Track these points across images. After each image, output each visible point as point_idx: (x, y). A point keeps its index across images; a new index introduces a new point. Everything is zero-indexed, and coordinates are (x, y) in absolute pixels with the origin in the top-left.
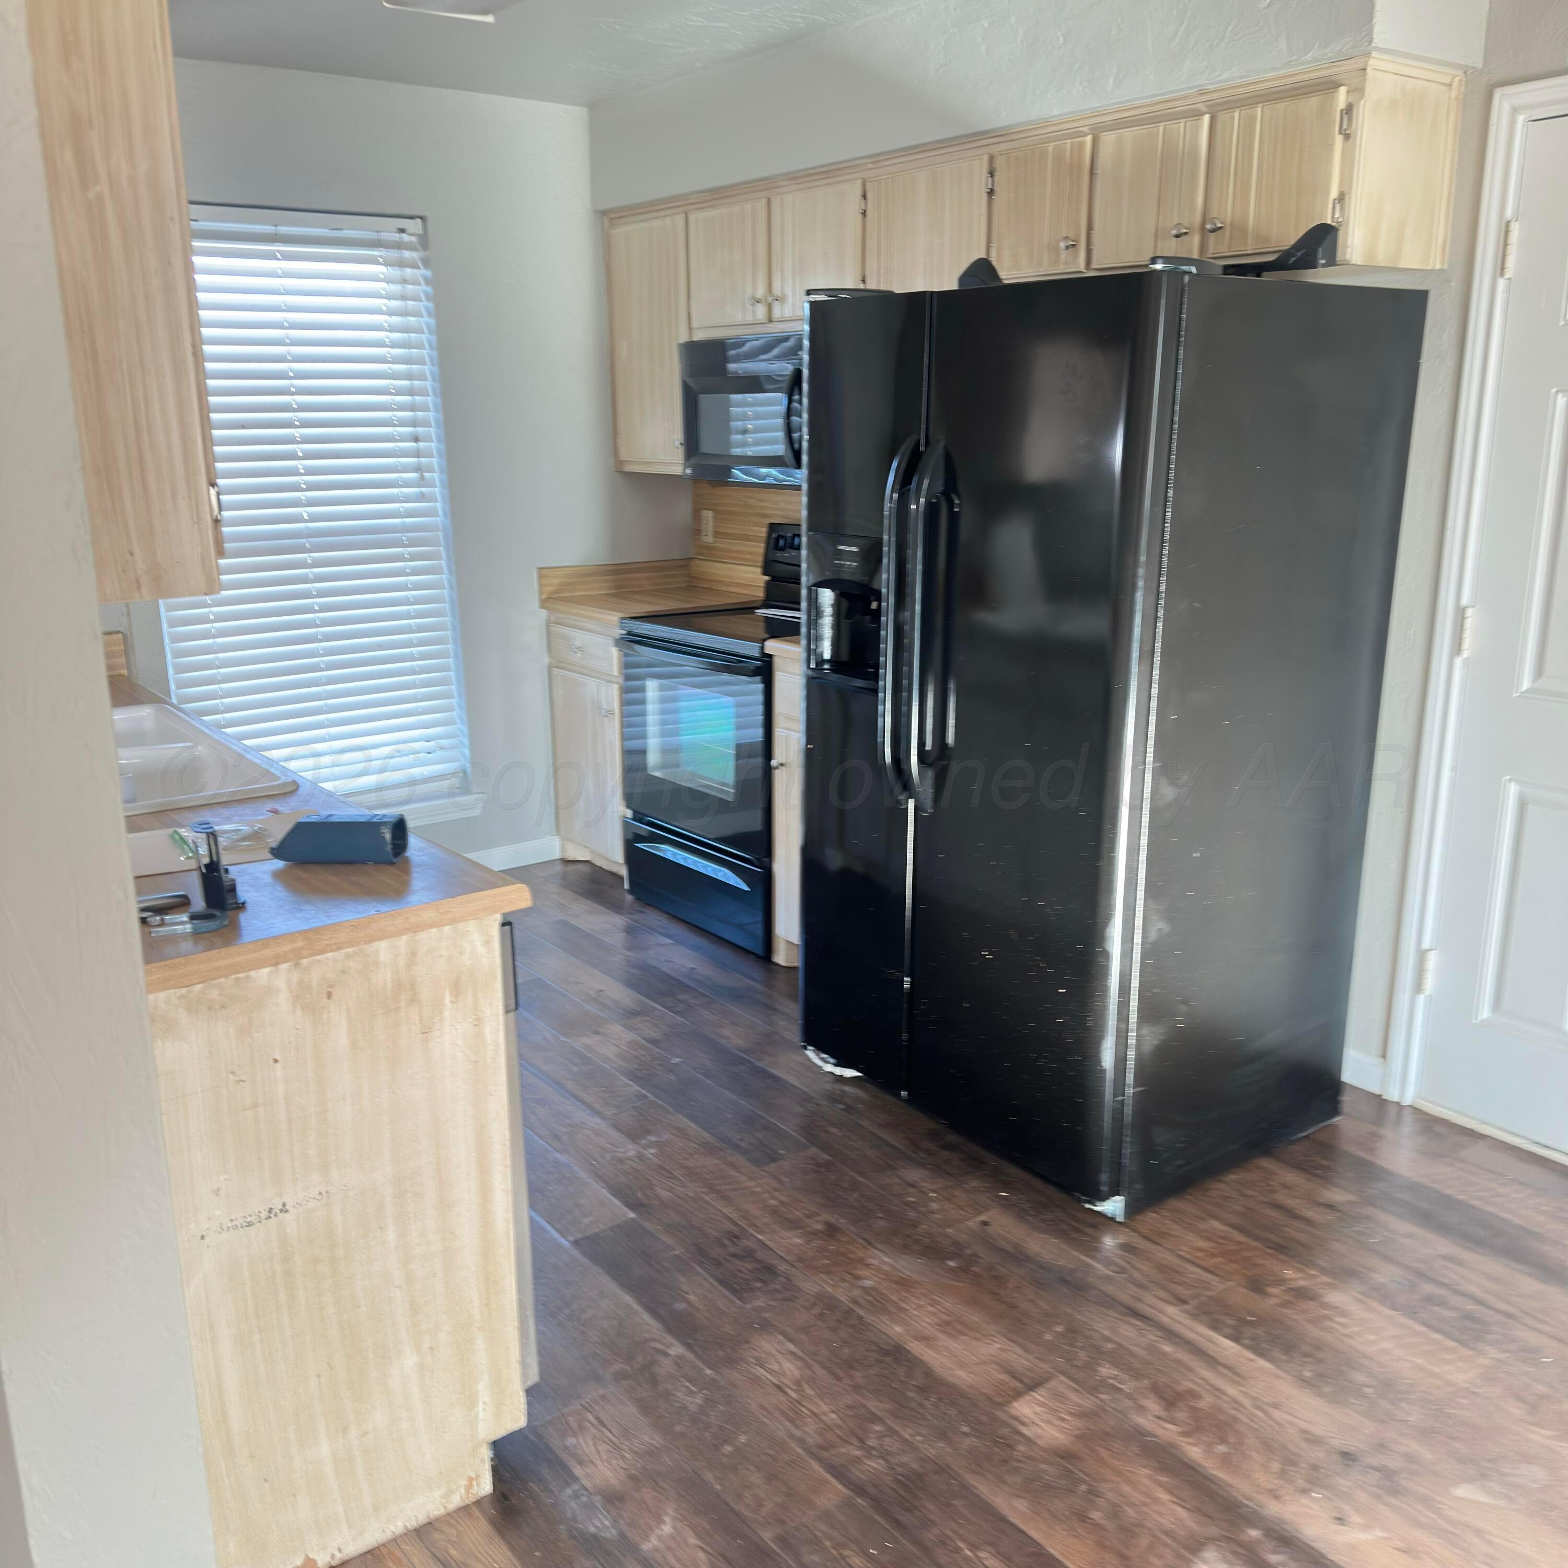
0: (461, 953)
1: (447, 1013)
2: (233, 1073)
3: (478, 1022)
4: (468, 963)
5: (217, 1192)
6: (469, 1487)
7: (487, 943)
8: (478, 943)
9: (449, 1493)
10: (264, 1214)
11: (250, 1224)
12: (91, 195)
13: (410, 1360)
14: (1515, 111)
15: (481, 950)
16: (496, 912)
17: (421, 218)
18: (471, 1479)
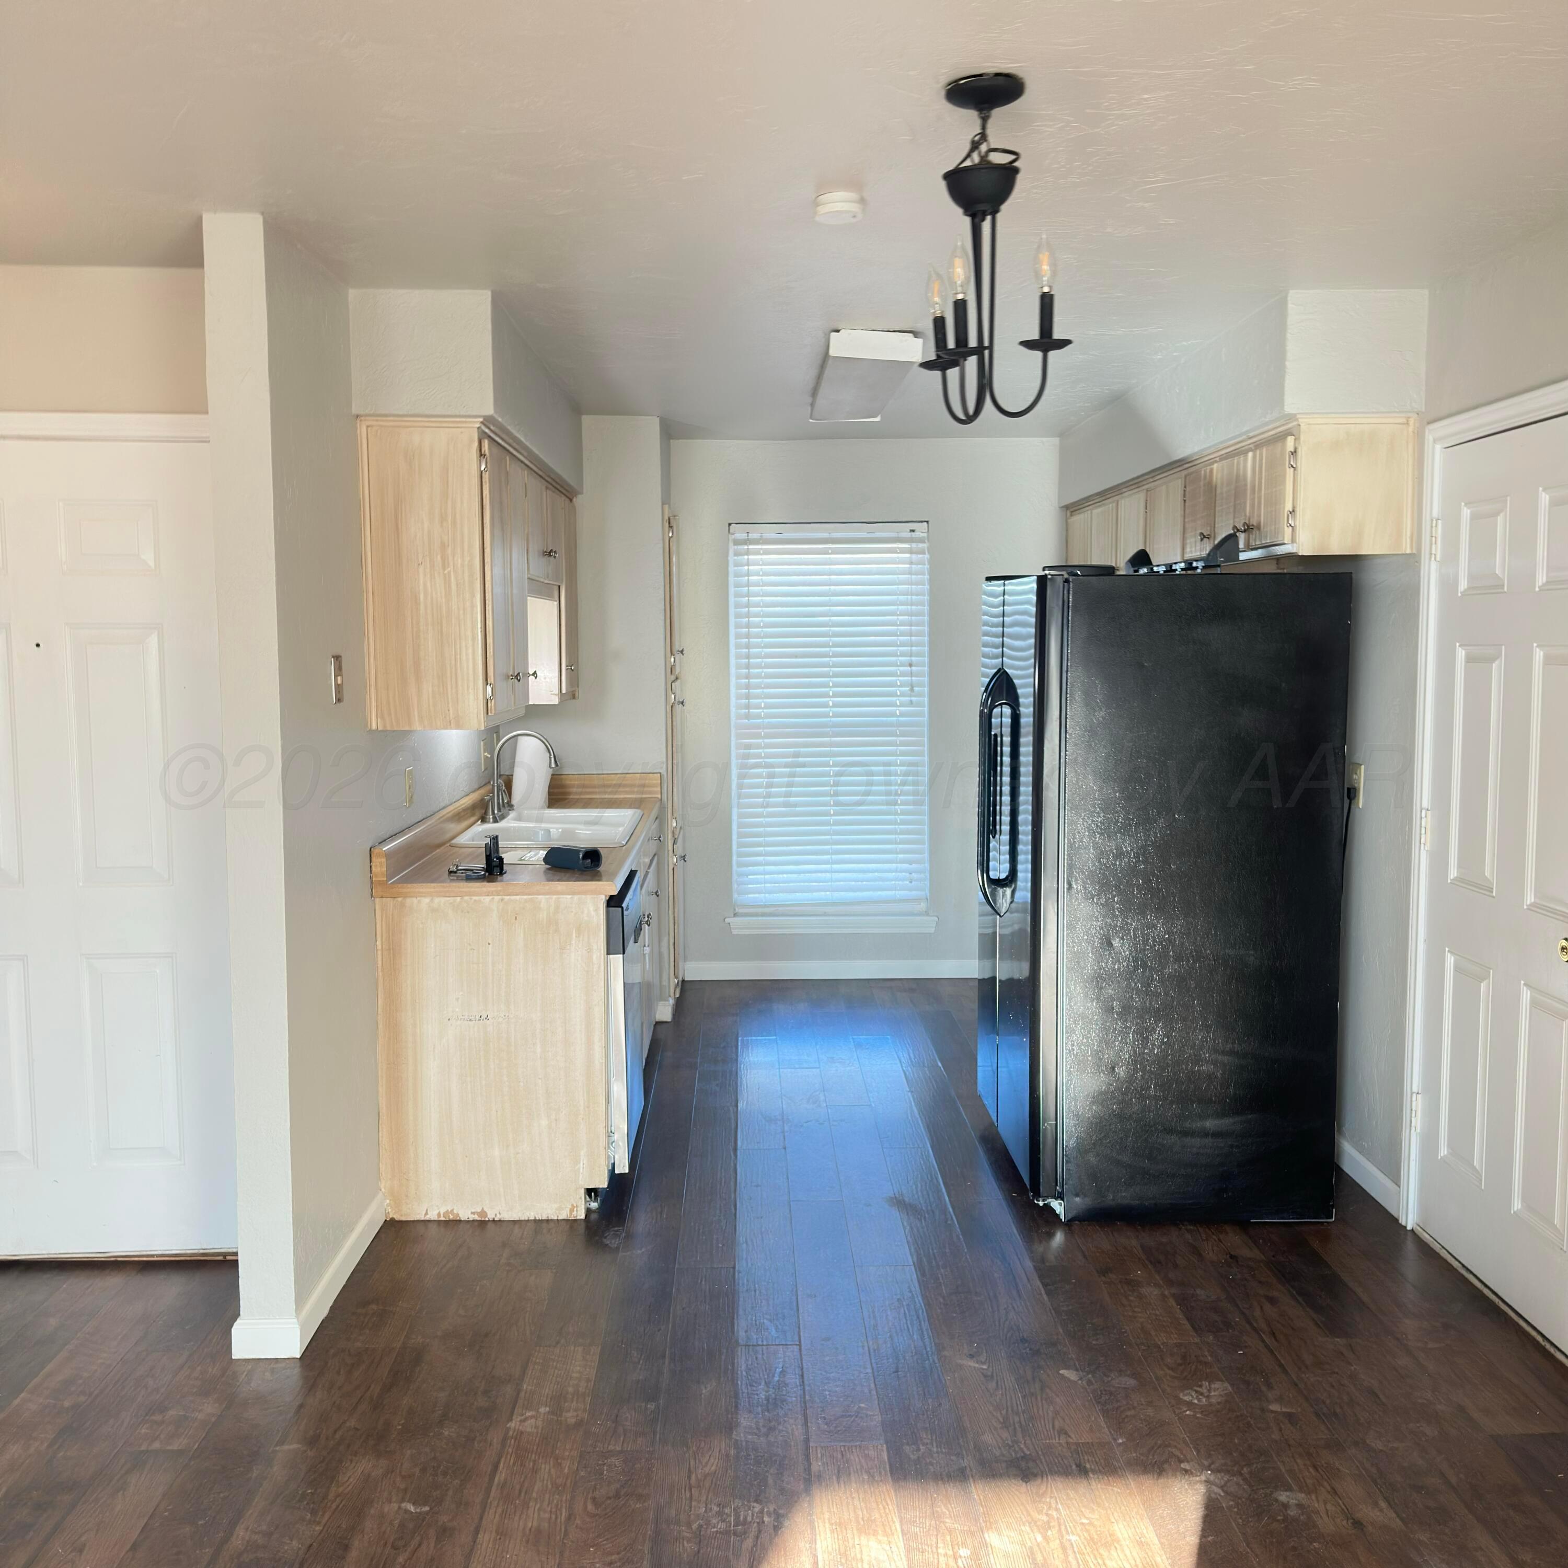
0: (583, 912)
1: (573, 942)
2: (470, 944)
3: (590, 951)
4: (586, 918)
5: (457, 999)
6: (571, 1211)
7: (596, 910)
8: (591, 909)
9: (560, 1209)
10: (478, 1018)
11: (471, 1020)
12: (446, 572)
13: (544, 1122)
14: (1435, 441)
15: (593, 913)
16: (601, 893)
17: (927, 522)
18: (573, 1206)
